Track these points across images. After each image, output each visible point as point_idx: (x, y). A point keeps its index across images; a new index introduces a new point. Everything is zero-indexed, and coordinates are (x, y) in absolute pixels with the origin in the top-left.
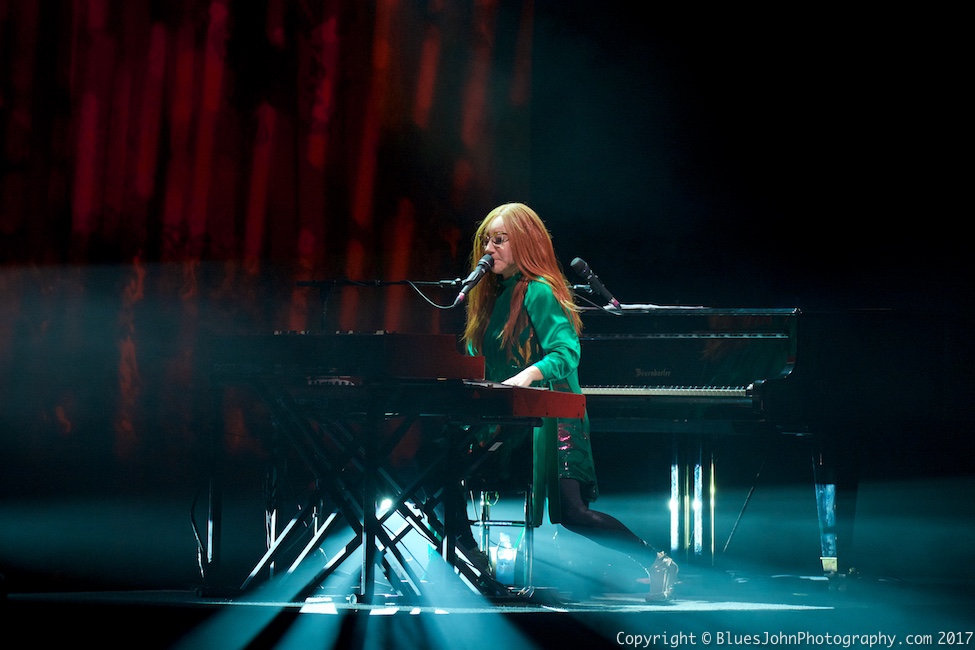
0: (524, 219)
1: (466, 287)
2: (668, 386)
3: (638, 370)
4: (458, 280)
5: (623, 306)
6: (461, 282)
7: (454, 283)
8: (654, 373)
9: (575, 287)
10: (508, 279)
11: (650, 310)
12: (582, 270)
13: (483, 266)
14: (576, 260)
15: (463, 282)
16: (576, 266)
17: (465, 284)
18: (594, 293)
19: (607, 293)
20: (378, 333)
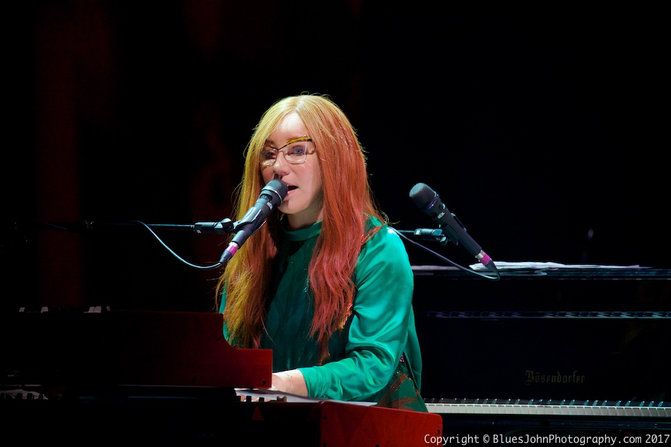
0: (332, 121)
1: (240, 233)
2: (580, 399)
3: (530, 373)
4: (227, 220)
5: (499, 265)
6: (231, 224)
7: (219, 225)
8: (558, 379)
9: (418, 232)
10: (305, 227)
11: (549, 270)
12: (428, 203)
13: (269, 197)
14: (418, 188)
15: (236, 224)
16: (417, 197)
17: (240, 227)
18: (450, 244)
19: (470, 241)
20: (92, 310)
